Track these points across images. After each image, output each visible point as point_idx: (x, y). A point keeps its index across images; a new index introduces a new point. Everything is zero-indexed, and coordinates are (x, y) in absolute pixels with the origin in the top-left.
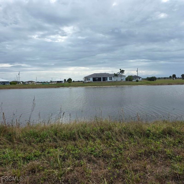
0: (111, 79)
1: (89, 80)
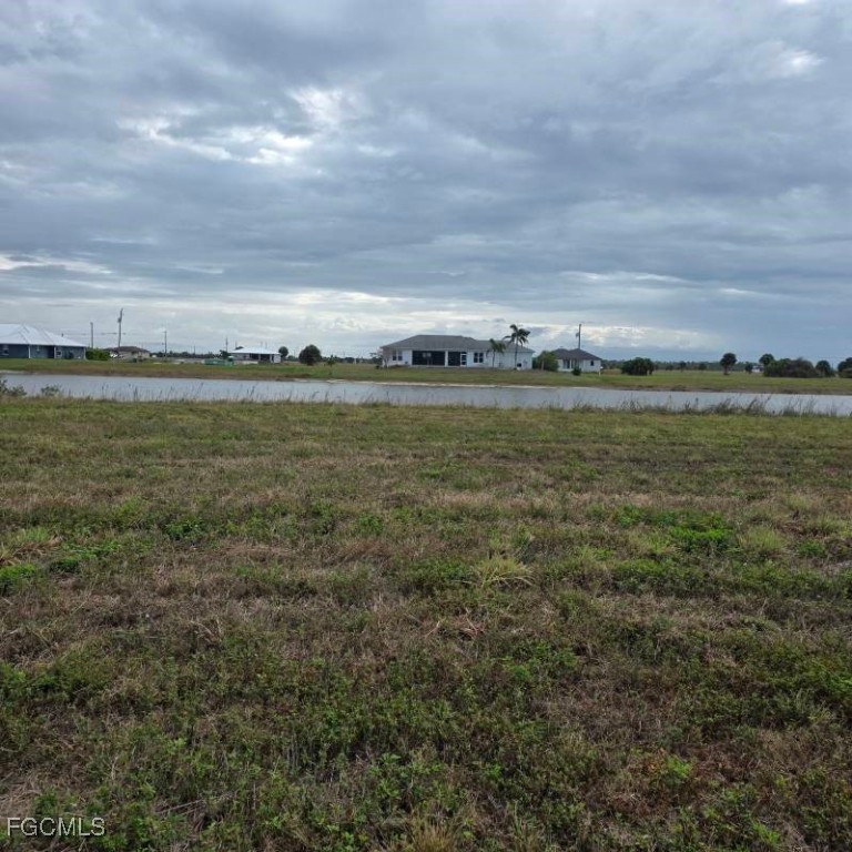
0: (481, 360)
1: (400, 358)
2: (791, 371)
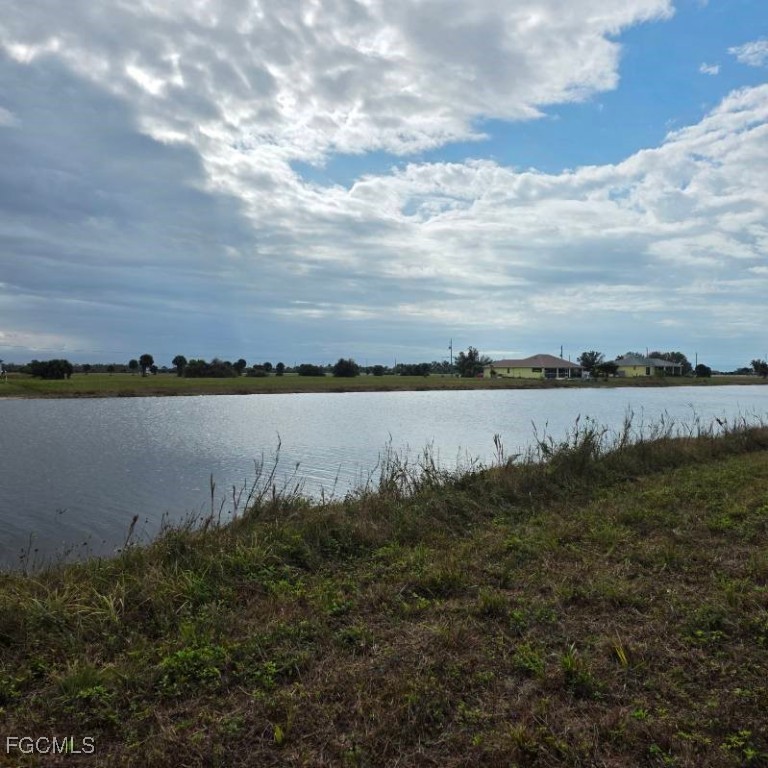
2: (209, 371)
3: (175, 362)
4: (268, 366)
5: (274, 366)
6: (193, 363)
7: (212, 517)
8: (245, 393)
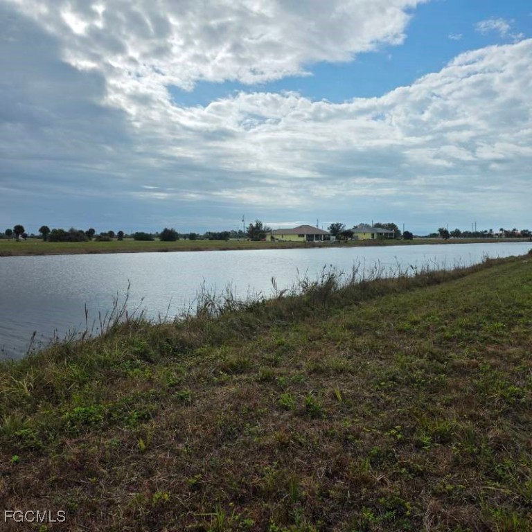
2: (67, 237)
3: (41, 230)
4: (111, 234)
5: (116, 233)
6: (54, 231)
7: (87, 332)
8: (95, 253)
